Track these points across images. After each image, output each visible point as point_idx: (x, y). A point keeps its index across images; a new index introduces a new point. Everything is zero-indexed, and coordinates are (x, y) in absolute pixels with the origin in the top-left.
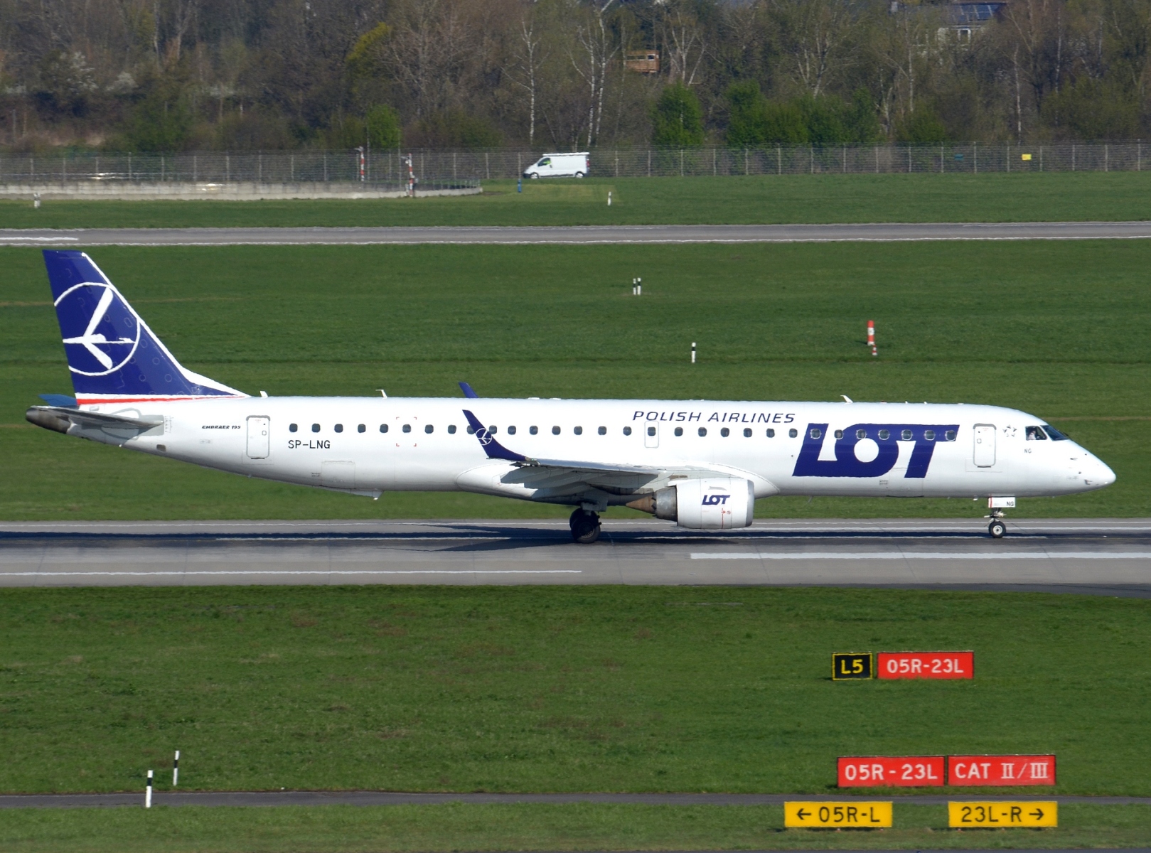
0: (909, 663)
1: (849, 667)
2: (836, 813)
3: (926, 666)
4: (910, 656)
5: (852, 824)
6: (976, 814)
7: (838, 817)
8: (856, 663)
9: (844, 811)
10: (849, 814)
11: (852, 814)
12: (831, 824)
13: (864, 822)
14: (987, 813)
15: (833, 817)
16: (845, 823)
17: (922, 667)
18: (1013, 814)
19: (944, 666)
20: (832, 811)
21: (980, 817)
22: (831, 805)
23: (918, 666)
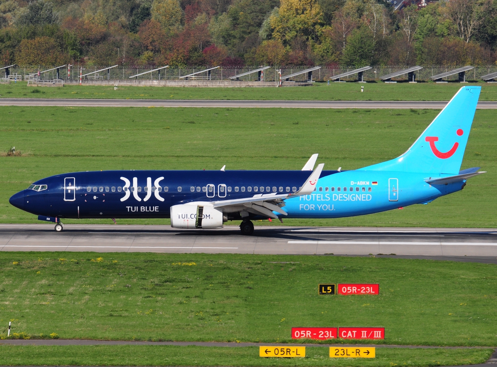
0: (352, 289)
1: (326, 290)
2: (281, 351)
3: (359, 290)
4: (351, 285)
5: (288, 356)
6: (341, 352)
7: (283, 353)
8: (329, 288)
9: (285, 351)
10: (287, 352)
11: (288, 351)
12: (279, 355)
13: (293, 355)
14: (345, 352)
15: (280, 353)
16: (285, 356)
17: (357, 290)
18: (357, 352)
19: (366, 290)
20: (280, 350)
21: (343, 353)
22: (279, 348)
23: (355, 290)
